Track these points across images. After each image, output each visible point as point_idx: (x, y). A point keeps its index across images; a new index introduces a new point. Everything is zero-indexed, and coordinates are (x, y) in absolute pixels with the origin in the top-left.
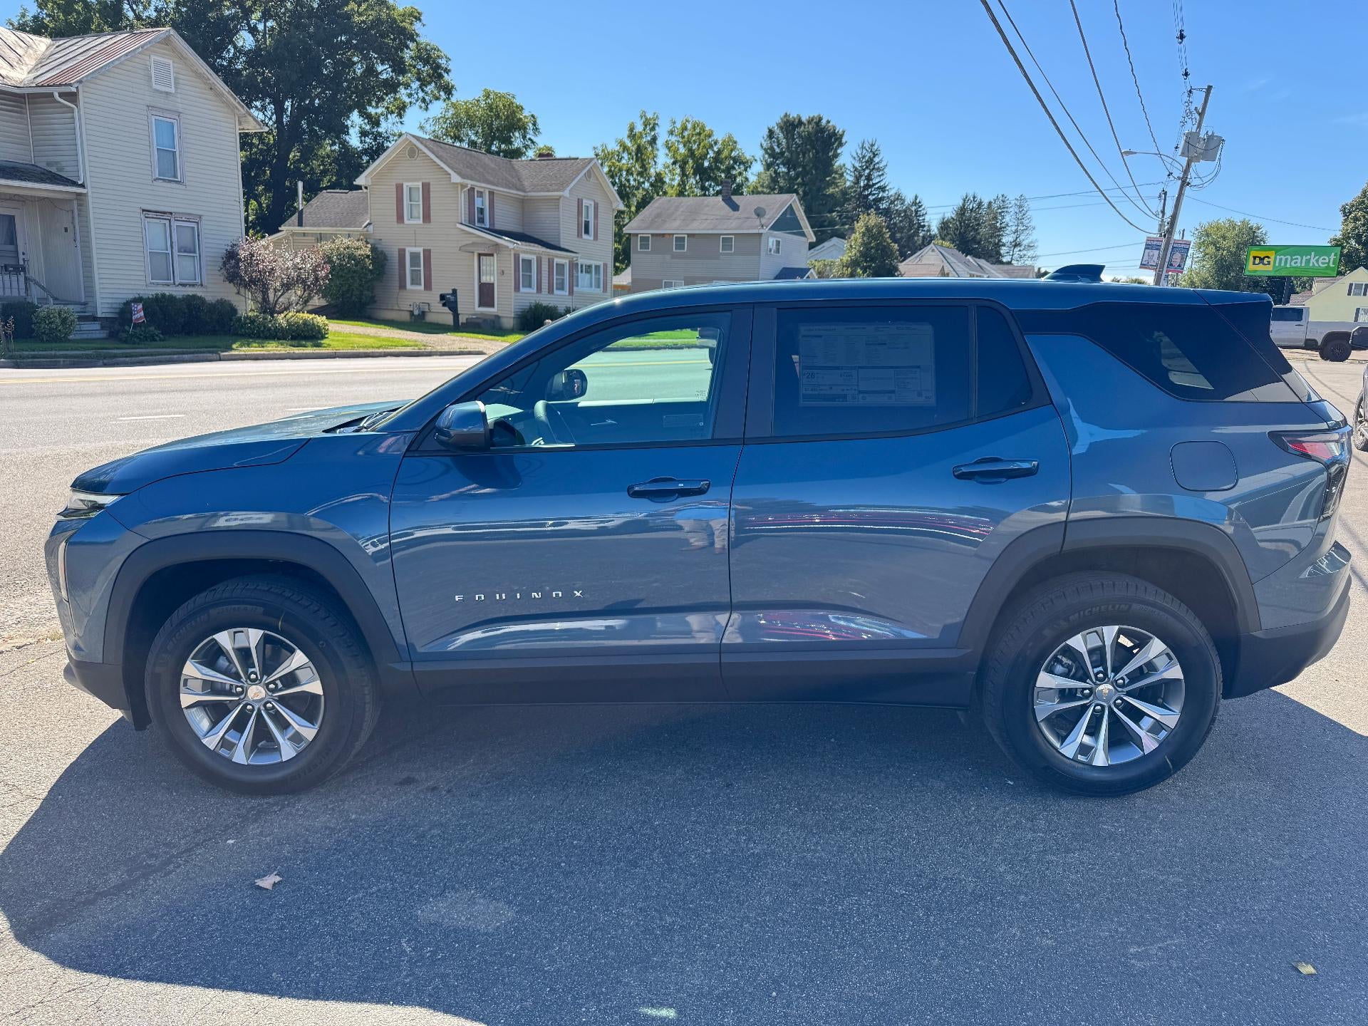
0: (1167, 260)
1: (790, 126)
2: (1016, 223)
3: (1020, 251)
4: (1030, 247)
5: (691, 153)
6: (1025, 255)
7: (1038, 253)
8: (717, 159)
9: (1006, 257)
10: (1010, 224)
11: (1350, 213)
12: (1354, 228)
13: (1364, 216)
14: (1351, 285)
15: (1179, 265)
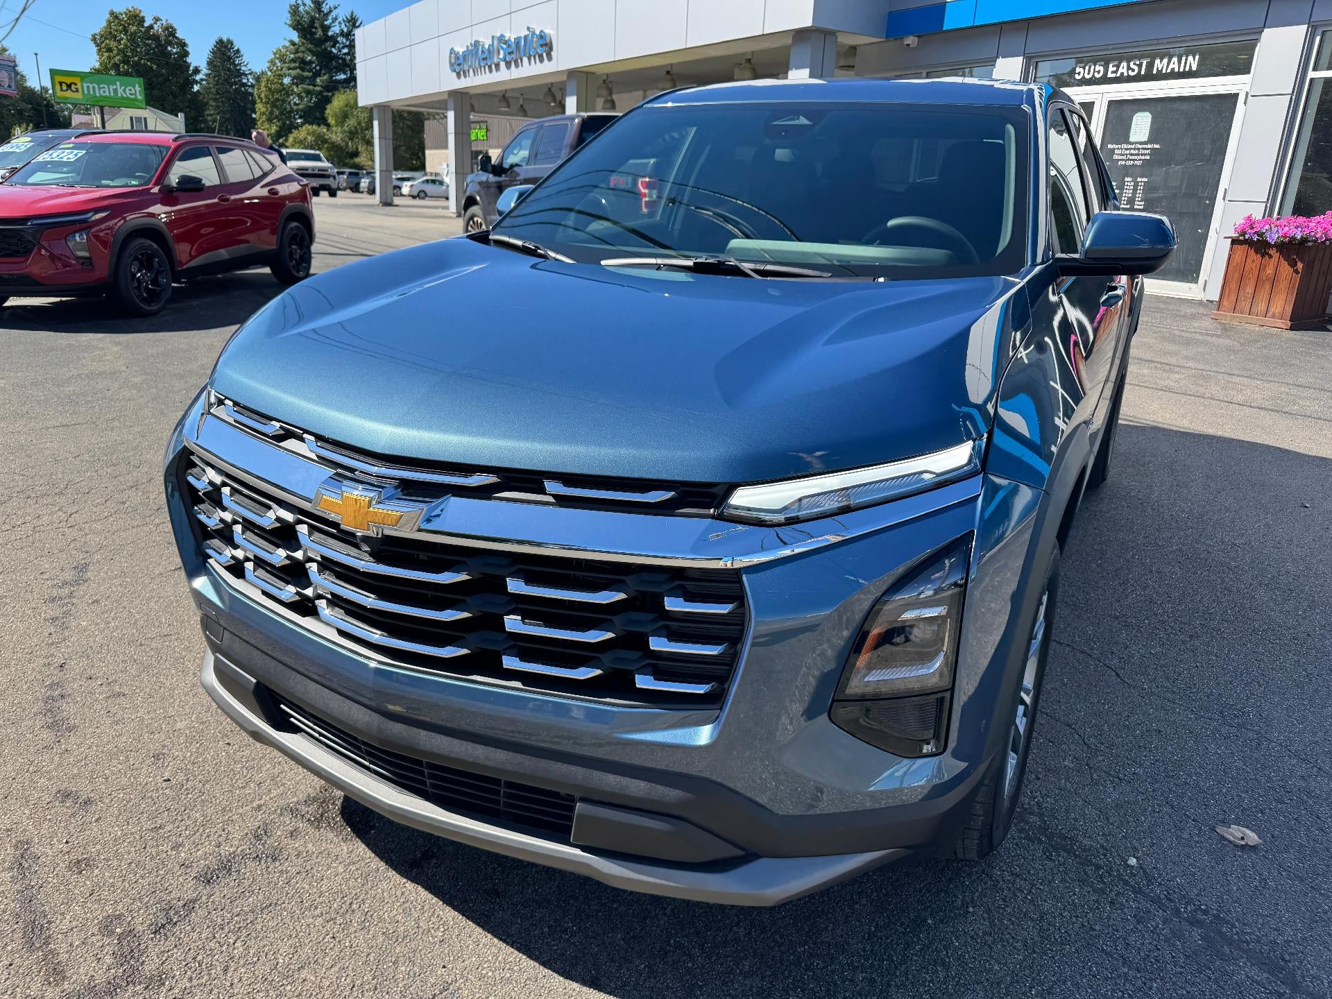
11: (101, 41)
12: (109, 57)
13: (117, 47)
14: (131, 118)
15: (9, 86)
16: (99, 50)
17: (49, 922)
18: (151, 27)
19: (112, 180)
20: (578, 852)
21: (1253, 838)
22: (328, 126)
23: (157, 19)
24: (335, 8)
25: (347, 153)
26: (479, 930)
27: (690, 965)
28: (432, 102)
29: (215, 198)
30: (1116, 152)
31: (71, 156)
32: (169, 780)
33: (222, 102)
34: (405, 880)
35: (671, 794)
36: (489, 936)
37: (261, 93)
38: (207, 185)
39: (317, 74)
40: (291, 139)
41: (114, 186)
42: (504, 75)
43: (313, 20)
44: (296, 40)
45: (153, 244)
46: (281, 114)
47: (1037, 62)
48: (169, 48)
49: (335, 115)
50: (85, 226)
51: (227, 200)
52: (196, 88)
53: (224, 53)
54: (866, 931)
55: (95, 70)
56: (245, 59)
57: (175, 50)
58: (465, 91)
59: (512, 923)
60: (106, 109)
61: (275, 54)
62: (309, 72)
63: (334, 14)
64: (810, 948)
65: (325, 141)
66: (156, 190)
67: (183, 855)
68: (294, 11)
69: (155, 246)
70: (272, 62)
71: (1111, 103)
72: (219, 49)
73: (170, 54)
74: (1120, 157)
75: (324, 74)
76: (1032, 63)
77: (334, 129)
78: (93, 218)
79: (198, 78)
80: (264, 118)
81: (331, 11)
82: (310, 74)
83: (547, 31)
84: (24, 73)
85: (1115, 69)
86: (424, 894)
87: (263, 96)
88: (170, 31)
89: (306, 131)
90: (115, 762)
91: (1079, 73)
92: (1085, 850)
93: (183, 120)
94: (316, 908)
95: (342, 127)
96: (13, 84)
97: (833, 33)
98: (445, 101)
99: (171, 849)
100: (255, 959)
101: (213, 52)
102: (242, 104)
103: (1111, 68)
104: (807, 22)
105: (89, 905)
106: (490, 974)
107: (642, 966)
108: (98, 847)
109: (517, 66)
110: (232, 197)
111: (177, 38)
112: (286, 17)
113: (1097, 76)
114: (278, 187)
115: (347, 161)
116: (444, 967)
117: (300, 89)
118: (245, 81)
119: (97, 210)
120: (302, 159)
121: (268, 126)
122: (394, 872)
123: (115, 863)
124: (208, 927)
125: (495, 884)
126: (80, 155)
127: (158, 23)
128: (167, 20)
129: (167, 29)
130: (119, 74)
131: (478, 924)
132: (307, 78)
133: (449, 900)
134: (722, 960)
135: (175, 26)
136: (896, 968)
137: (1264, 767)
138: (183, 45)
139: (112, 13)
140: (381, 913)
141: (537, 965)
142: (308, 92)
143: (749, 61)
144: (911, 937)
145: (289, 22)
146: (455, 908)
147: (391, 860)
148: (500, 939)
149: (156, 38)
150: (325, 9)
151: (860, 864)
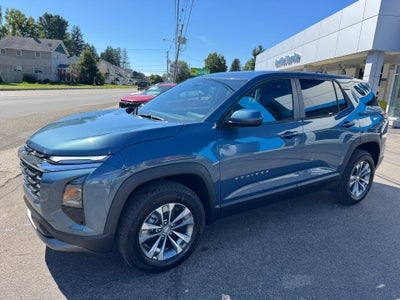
0: (176, 70)
1: (48, 17)
3: (125, 64)
4: (128, 63)
5: (17, 21)
6: (127, 66)
8: (27, 24)
9: (122, 66)
10: (122, 56)
12: (208, 65)
13: (210, 62)
15: (179, 72)
16: (206, 63)
18: (218, 57)
21: (229, 299)
23: (220, 55)
48: (222, 62)
55: (204, 68)
72: (235, 61)
104: (370, 48)
109: (291, 64)
129: (222, 57)
138: (225, 61)
139: (210, 54)
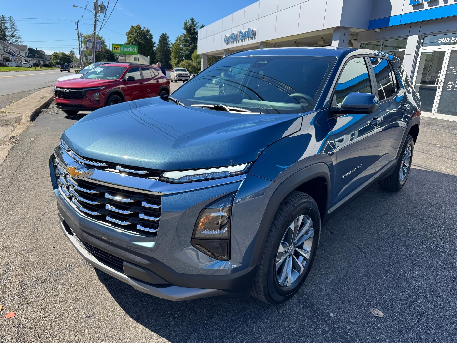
0: (95, 47)
2: (11, 27)
3: (15, 39)
4: (19, 37)
6: (17, 41)
7: (23, 41)
9: (10, 41)
10: (8, 28)
11: (129, 35)
12: (130, 40)
13: (133, 36)
14: (134, 58)
15: (99, 49)
16: (128, 37)
17: (8, 279)
18: (143, 30)
19: (110, 77)
20: (126, 276)
21: (382, 314)
22: (192, 60)
23: (144, 28)
24: (198, 23)
25: (197, 69)
26: (114, 300)
27: (168, 320)
28: (219, 53)
29: (138, 83)
30: (453, 69)
31: (100, 70)
32: (54, 248)
33: (162, 53)
34: (101, 283)
35: (145, 262)
36: (116, 302)
37: (173, 50)
38: (136, 79)
39: (191, 44)
40: (180, 65)
41: (110, 79)
42: (241, 44)
43: (191, 27)
44: (185, 33)
45: (118, 96)
46: (179, 56)
47: (424, 37)
48: (147, 37)
49: (194, 57)
50: (98, 91)
51: (143, 84)
52: (155, 48)
53: (164, 38)
54: (227, 320)
55: (126, 43)
56: (170, 39)
57: (149, 37)
58: (229, 49)
59: (124, 300)
60: (126, 55)
61: (178, 38)
62: (188, 43)
63: (197, 25)
64: (207, 322)
65: (191, 65)
66: (121, 80)
67: (48, 267)
68: (186, 24)
69: (119, 97)
70: (177, 41)
71: (452, 51)
72: (162, 36)
73: (147, 38)
74: (455, 72)
75: (193, 44)
76: (422, 37)
77: (194, 61)
78: (101, 88)
79: (155, 45)
80: (173, 58)
81: (197, 24)
82: (188, 44)
83: (254, 29)
84: (106, 45)
85: (454, 39)
86: (104, 288)
87: (174, 51)
88: (148, 31)
89: (185, 62)
90: (44, 241)
91: (440, 41)
92: (317, 309)
93: (149, 58)
94: (75, 287)
95: (196, 60)
96: (100, 48)
97: (348, 28)
98: (223, 53)
99: (46, 266)
100: (52, 297)
101: (161, 37)
102: (168, 53)
103: (453, 39)
104: (338, 25)
105: (19, 277)
106: (110, 312)
107: (154, 318)
108: (29, 262)
109: (245, 41)
110: (144, 83)
111: (150, 33)
112: (183, 26)
113: (447, 41)
114: (159, 80)
115: (197, 72)
116: (99, 308)
117: (185, 49)
118: (169, 46)
119: (102, 86)
120: (180, 71)
121: (174, 60)
122: (100, 281)
123: (31, 267)
124: (45, 287)
125: (125, 288)
126: (102, 70)
127: (145, 29)
128: (147, 28)
129: (147, 30)
130: (133, 45)
131: (114, 298)
132: (188, 45)
133: (110, 291)
134: (178, 320)
135: (150, 30)
136: (230, 332)
137: (402, 292)
138: (151, 35)
139: (132, 26)
140: (90, 291)
141: (124, 312)
142: (187, 49)
143: (323, 38)
144: (240, 325)
145: (183, 28)
146: (111, 293)
147: (101, 277)
148: (118, 303)
149: (144, 33)
150: (195, 23)
151: (204, 293)
